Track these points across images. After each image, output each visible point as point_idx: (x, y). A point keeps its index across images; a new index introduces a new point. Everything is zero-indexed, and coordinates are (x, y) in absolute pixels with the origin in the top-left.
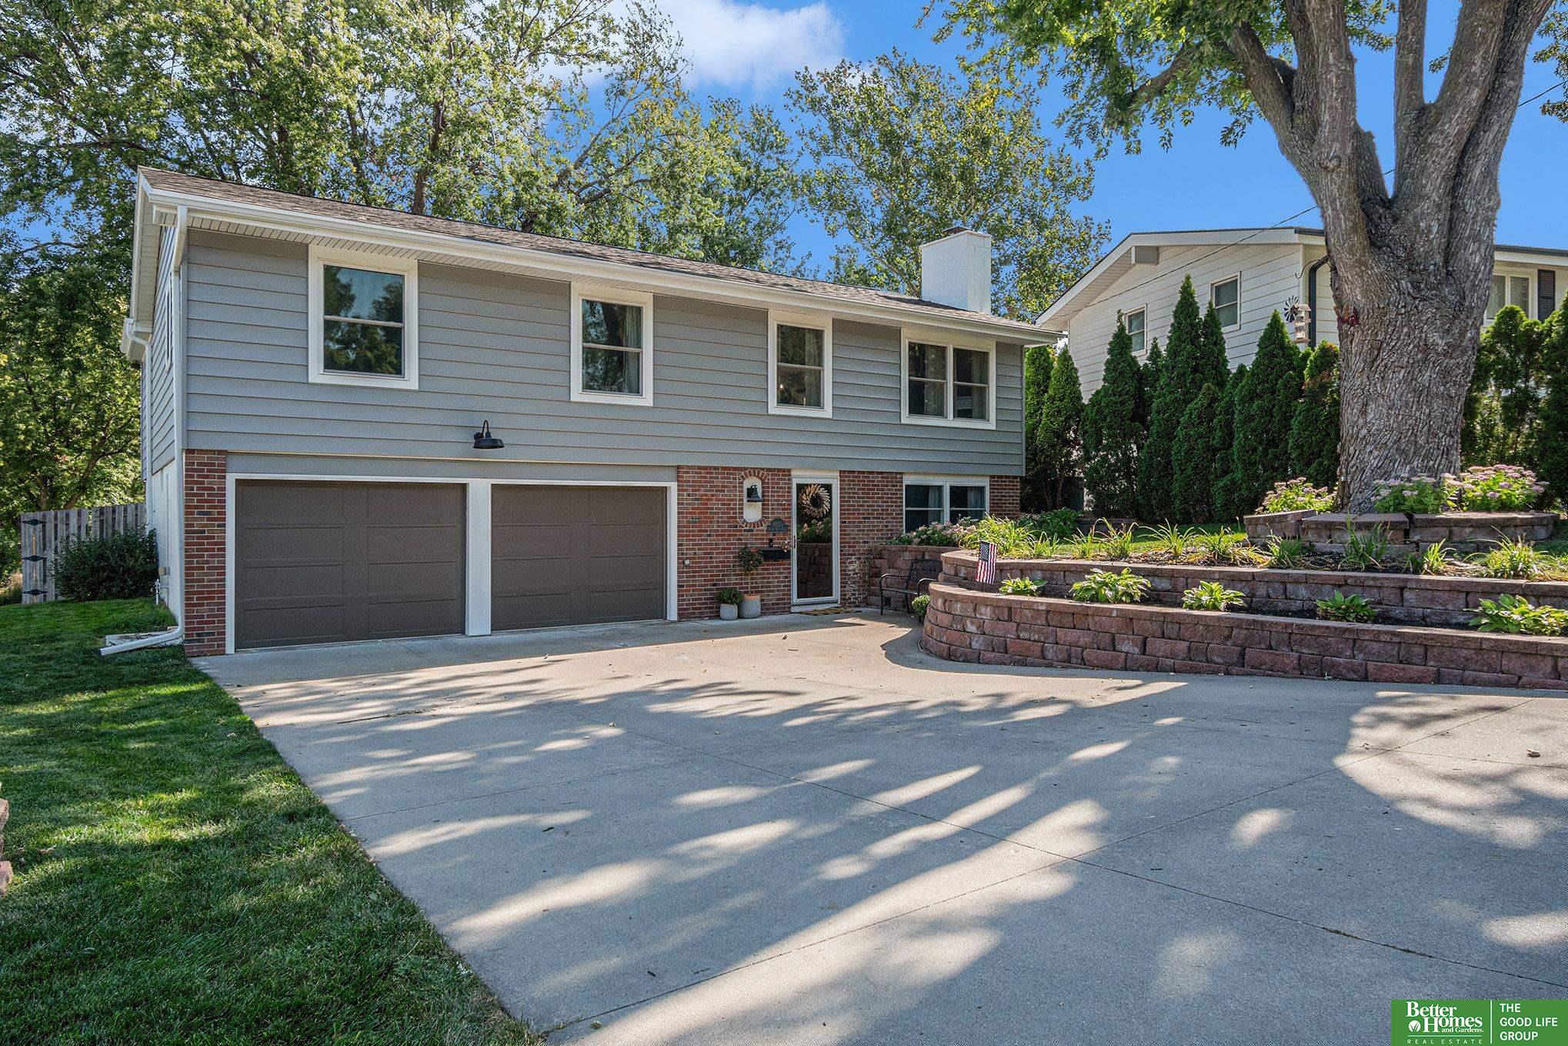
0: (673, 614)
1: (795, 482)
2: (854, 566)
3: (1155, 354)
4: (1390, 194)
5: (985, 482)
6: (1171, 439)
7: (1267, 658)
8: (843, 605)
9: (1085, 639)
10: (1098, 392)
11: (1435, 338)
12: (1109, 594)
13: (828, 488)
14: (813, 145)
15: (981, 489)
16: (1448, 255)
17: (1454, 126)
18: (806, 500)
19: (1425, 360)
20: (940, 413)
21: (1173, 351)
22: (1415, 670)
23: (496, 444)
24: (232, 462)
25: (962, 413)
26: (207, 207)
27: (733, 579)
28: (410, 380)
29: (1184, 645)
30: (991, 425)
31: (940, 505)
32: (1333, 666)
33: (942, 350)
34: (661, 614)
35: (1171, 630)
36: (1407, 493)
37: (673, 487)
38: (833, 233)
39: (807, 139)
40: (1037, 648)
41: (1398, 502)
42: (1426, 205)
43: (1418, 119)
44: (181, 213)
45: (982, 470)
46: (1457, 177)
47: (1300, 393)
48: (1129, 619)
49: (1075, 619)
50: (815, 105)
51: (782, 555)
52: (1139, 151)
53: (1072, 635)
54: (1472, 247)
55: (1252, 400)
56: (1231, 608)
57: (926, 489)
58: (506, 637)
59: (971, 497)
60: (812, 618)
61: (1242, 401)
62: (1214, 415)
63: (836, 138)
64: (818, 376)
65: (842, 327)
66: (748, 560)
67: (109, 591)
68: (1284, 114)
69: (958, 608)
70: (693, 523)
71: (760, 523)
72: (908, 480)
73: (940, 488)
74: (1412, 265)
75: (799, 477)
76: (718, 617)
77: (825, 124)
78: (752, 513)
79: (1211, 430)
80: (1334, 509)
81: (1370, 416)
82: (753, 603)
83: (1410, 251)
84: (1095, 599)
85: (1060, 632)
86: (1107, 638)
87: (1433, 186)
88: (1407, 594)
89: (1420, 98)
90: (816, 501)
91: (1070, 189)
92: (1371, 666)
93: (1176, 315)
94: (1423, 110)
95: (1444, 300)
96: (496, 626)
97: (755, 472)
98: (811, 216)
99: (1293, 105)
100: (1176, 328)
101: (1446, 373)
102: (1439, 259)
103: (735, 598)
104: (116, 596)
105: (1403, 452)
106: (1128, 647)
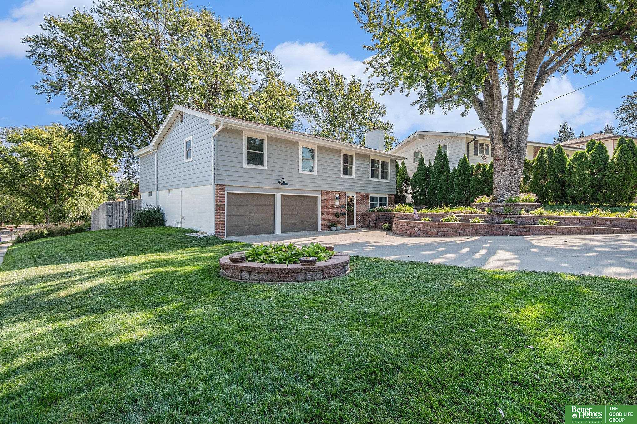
0: (320, 229)
1: (347, 195)
2: (359, 217)
3: (430, 164)
4: (505, 132)
5: (387, 196)
6: (436, 186)
7: (494, 232)
8: (356, 227)
9: (449, 230)
10: (415, 173)
11: (516, 165)
12: (453, 220)
13: (353, 197)
14: (306, 95)
15: (386, 198)
16: (518, 146)
17: (520, 118)
18: (349, 200)
19: (514, 169)
20: (377, 178)
21: (436, 163)
22: (528, 233)
23: (286, 184)
24: (226, 188)
25: (382, 178)
26: (229, 122)
27: (333, 220)
28: (265, 167)
29: (474, 230)
30: (389, 181)
31: (377, 202)
32: (510, 233)
33: (378, 161)
34: (317, 229)
35: (471, 227)
36: (513, 199)
37: (320, 196)
38: (310, 122)
39: (304, 93)
40: (436, 233)
41: (510, 201)
42: (514, 135)
43: (512, 115)
44: (222, 124)
45: (386, 193)
46: (520, 129)
47: (472, 175)
48: (460, 225)
49: (445, 226)
50: (307, 83)
51: (343, 214)
52: (433, 113)
53: (445, 230)
54: (523, 144)
55: (459, 176)
56: (482, 222)
57: (373, 197)
58: (284, 234)
59: (383, 200)
60: (350, 230)
61: (457, 177)
62: (448, 180)
63: (313, 93)
64: (351, 168)
65: (357, 155)
66: (337, 215)
67: (152, 224)
68: (481, 111)
69: (412, 225)
70: (324, 206)
71: (339, 206)
72: (371, 195)
73: (377, 197)
74: (511, 148)
75: (348, 194)
76: (331, 230)
77: (309, 89)
78: (337, 203)
79: (448, 183)
80: (492, 202)
81: (502, 181)
82: (339, 226)
83: (511, 145)
84: (449, 221)
85: (442, 229)
86: (455, 230)
87: (515, 131)
88: (520, 219)
89: (513, 110)
90: (351, 200)
91: (379, 113)
92: (518, 232)
93: (437, 154)
94: (513, 113)
95: (518, 156)
96: (283, 232)
97: (338, 192)
98: (304, 116)
99: (483, 109)
100: (437, 157)
101: (517, 172)
102: (516, 147)
103: (335, 225)
104: (154, 226)
105: (509, 190)
106: (460, 231)
